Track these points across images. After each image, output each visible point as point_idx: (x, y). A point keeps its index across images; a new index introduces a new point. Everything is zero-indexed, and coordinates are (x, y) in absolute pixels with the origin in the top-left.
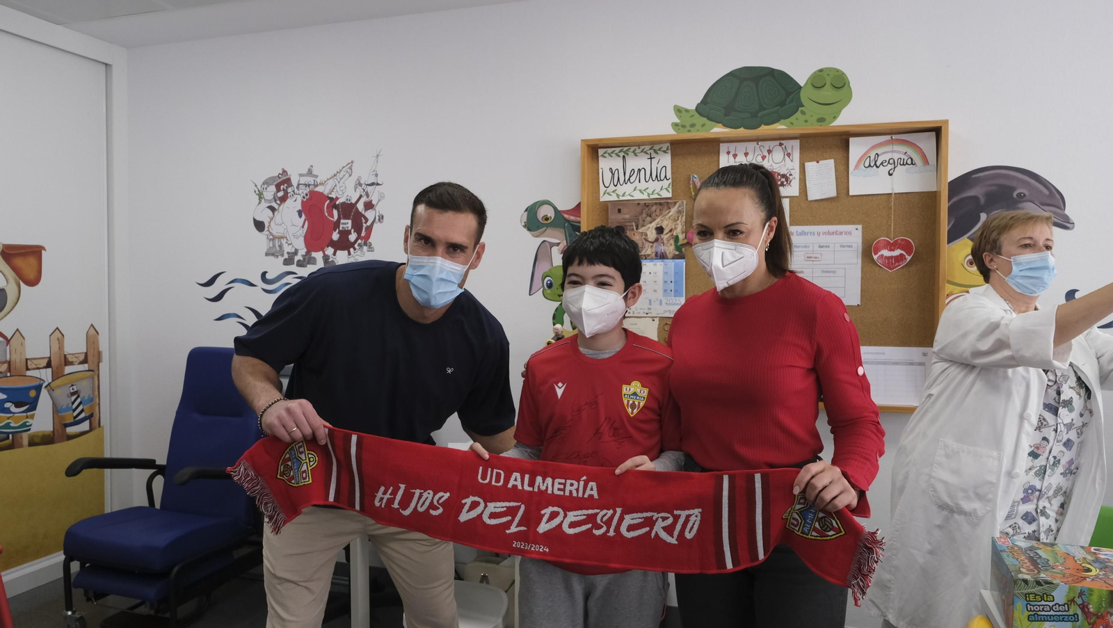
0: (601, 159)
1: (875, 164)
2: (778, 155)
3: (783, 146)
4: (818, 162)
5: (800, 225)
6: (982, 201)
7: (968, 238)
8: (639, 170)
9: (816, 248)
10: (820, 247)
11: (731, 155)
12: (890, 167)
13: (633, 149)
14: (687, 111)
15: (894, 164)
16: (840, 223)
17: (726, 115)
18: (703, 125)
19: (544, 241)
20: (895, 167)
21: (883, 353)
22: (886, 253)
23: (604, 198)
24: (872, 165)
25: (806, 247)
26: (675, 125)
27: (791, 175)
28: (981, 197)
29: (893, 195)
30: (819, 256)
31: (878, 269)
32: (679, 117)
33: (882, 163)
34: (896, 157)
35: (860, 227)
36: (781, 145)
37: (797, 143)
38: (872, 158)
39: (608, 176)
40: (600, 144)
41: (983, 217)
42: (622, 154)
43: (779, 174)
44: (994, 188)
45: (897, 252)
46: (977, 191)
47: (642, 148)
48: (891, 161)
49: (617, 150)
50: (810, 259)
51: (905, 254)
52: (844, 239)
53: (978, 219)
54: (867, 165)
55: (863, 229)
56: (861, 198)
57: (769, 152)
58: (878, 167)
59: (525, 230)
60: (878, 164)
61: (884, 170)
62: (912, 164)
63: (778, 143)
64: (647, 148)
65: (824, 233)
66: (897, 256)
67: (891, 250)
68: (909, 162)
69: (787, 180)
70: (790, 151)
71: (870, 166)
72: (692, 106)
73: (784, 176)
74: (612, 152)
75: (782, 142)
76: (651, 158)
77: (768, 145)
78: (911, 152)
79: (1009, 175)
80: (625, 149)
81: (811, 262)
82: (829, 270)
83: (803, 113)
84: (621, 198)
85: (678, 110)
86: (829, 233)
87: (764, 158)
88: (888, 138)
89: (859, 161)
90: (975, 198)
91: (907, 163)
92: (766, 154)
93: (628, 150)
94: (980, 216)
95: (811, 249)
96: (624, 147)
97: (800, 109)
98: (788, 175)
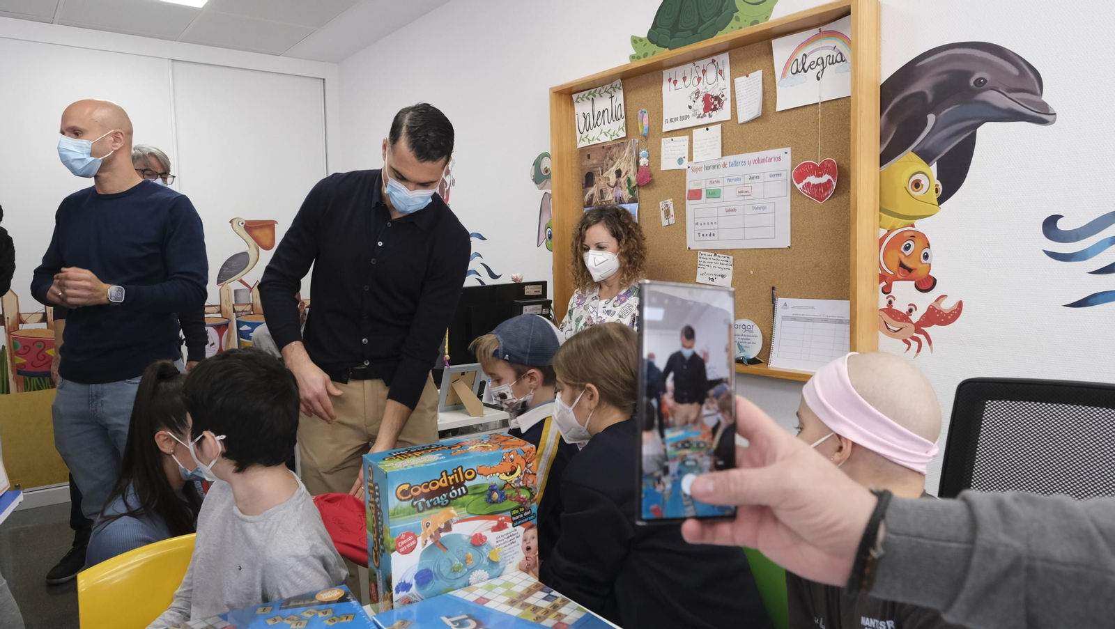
0: (576, 104)
1: (803, 68)
2: (711, 74)
3: (715, 63)
4: (747, 76)
5: (732, 154)
6: (930, 97)
7: (912, 151)
8: (604, 111)
9: (747, 180)
10: (751, 178)
11: (672, 82)
12: (819, 68)
13: (599, 89)
14: (641, 40)
15: (822, 63)
16: (770, 147)
17: (672, 37)
18: (654, 53)
19: (546, 193)
20: (824, 68)
21: (813, 308)
22: (813, 180)
23: (581, 145)
24: (800, 70)
25: (737, 179)
26: (633, 57)
27: (723, 96)
28: (928, 92)
29: (819, 105)
30: (749, 189)
31: (808, 201)
32: (635, 48)
33: (810, 66)
34: (824, 54)
35: (789, 150)
36: (713, 61)
37: (725, 57)
38: (800, 61)
39: (582, 120)
40: (575, 89)
41: (931, 118)
42: (591, 97)
43: (712, 97)
44: (944, 77)
45: (825, 178)
46: (922, 85)
47: (605, 87)
48: (820, 62)
49: (587, 92)
50: (742, 194)
51: (832, 179)
52: (772, 167)
53: (925, 122)
54: (794, 71)
55: (792, 153)
56: (790, 113)
57: (704, 71)
58: (805, 71)
59: (534, 183)
60: (806, 68)
61: (812, 74)
62: (842, 60)
63: (709, 60)
64: (609, 86)
65: (755, 162)
66: (825, 182)
67: (819, 176)
68: (839, 59)
69: (719, 103)
70: (721, 68)
71: (797, 71)
72: (644, 34)
73: (717, 98)
74: (583, 97)
75: (714, 58)
76: (611, 97)
77: (702, 64)
78: (841, 46)
79: (965, 55)
80: (593, 90)
81: (742, 198)
82: (759, 205)
83: (738, 19)
84: (592, 143)
85: (635, 41)
86: (759, 161)
87: (699, 79)
88: (815, 31)
89: (786, 67)
90: (921, 95)
91: (836, 61)
92: (701, 75)
93: (595, 92)
94: (927, 118)
95: (742, 182)
96: (591, 87)
97: (735, 14)
98: (720, 96)
